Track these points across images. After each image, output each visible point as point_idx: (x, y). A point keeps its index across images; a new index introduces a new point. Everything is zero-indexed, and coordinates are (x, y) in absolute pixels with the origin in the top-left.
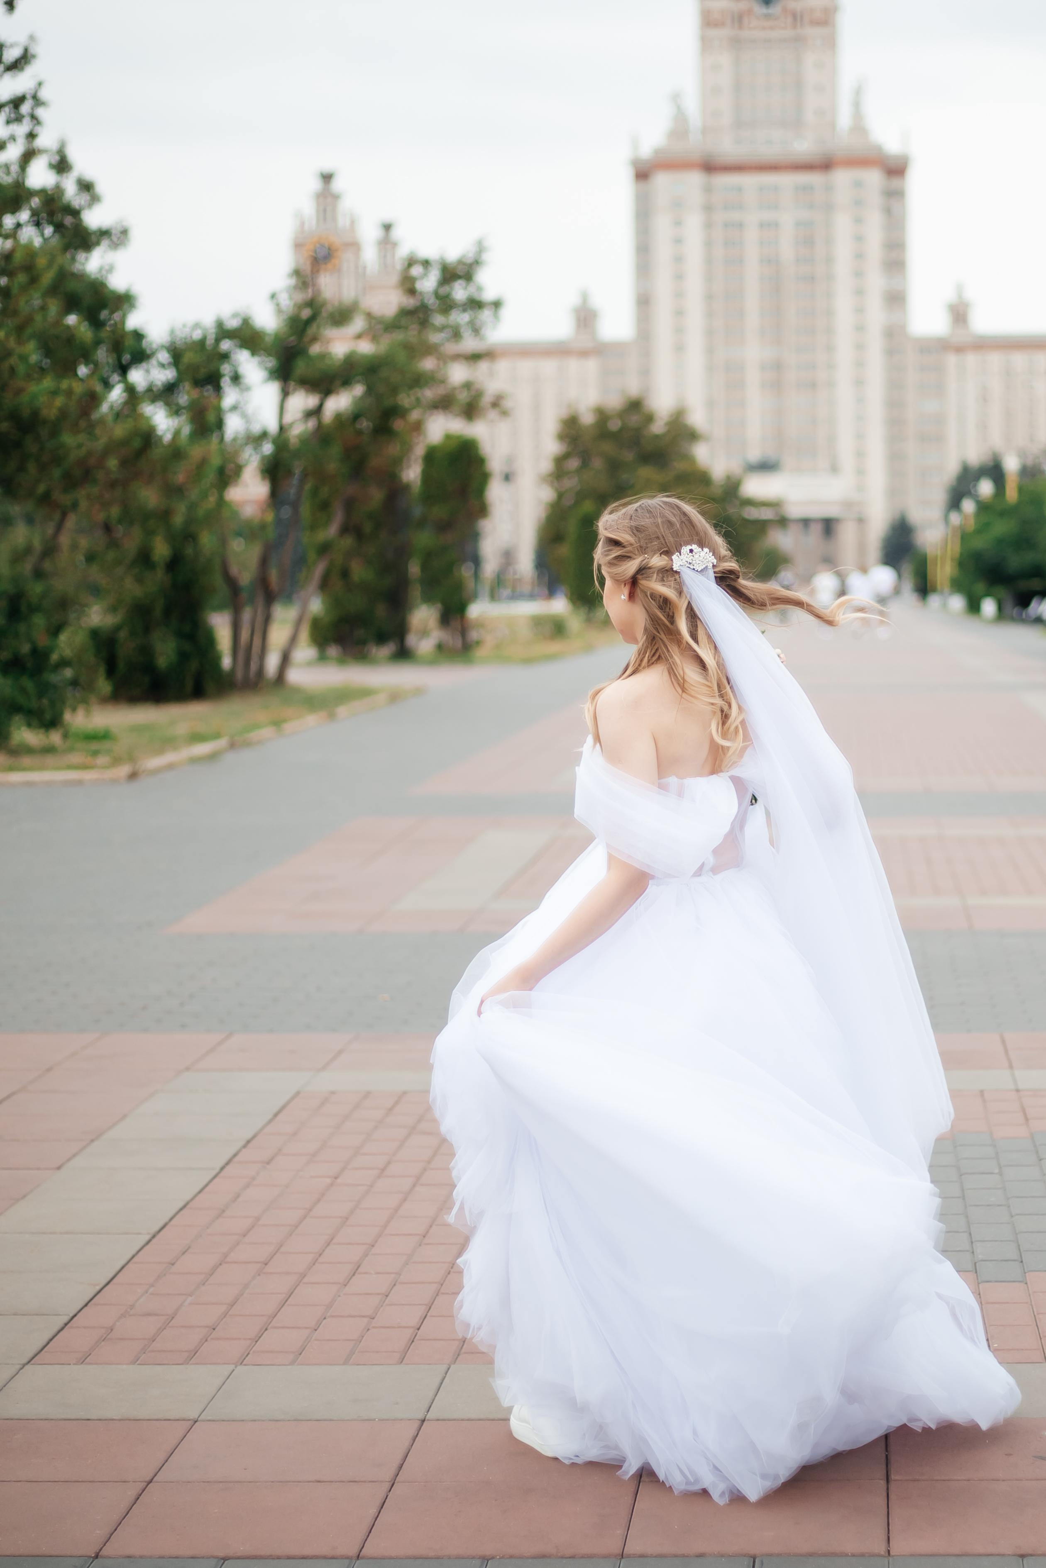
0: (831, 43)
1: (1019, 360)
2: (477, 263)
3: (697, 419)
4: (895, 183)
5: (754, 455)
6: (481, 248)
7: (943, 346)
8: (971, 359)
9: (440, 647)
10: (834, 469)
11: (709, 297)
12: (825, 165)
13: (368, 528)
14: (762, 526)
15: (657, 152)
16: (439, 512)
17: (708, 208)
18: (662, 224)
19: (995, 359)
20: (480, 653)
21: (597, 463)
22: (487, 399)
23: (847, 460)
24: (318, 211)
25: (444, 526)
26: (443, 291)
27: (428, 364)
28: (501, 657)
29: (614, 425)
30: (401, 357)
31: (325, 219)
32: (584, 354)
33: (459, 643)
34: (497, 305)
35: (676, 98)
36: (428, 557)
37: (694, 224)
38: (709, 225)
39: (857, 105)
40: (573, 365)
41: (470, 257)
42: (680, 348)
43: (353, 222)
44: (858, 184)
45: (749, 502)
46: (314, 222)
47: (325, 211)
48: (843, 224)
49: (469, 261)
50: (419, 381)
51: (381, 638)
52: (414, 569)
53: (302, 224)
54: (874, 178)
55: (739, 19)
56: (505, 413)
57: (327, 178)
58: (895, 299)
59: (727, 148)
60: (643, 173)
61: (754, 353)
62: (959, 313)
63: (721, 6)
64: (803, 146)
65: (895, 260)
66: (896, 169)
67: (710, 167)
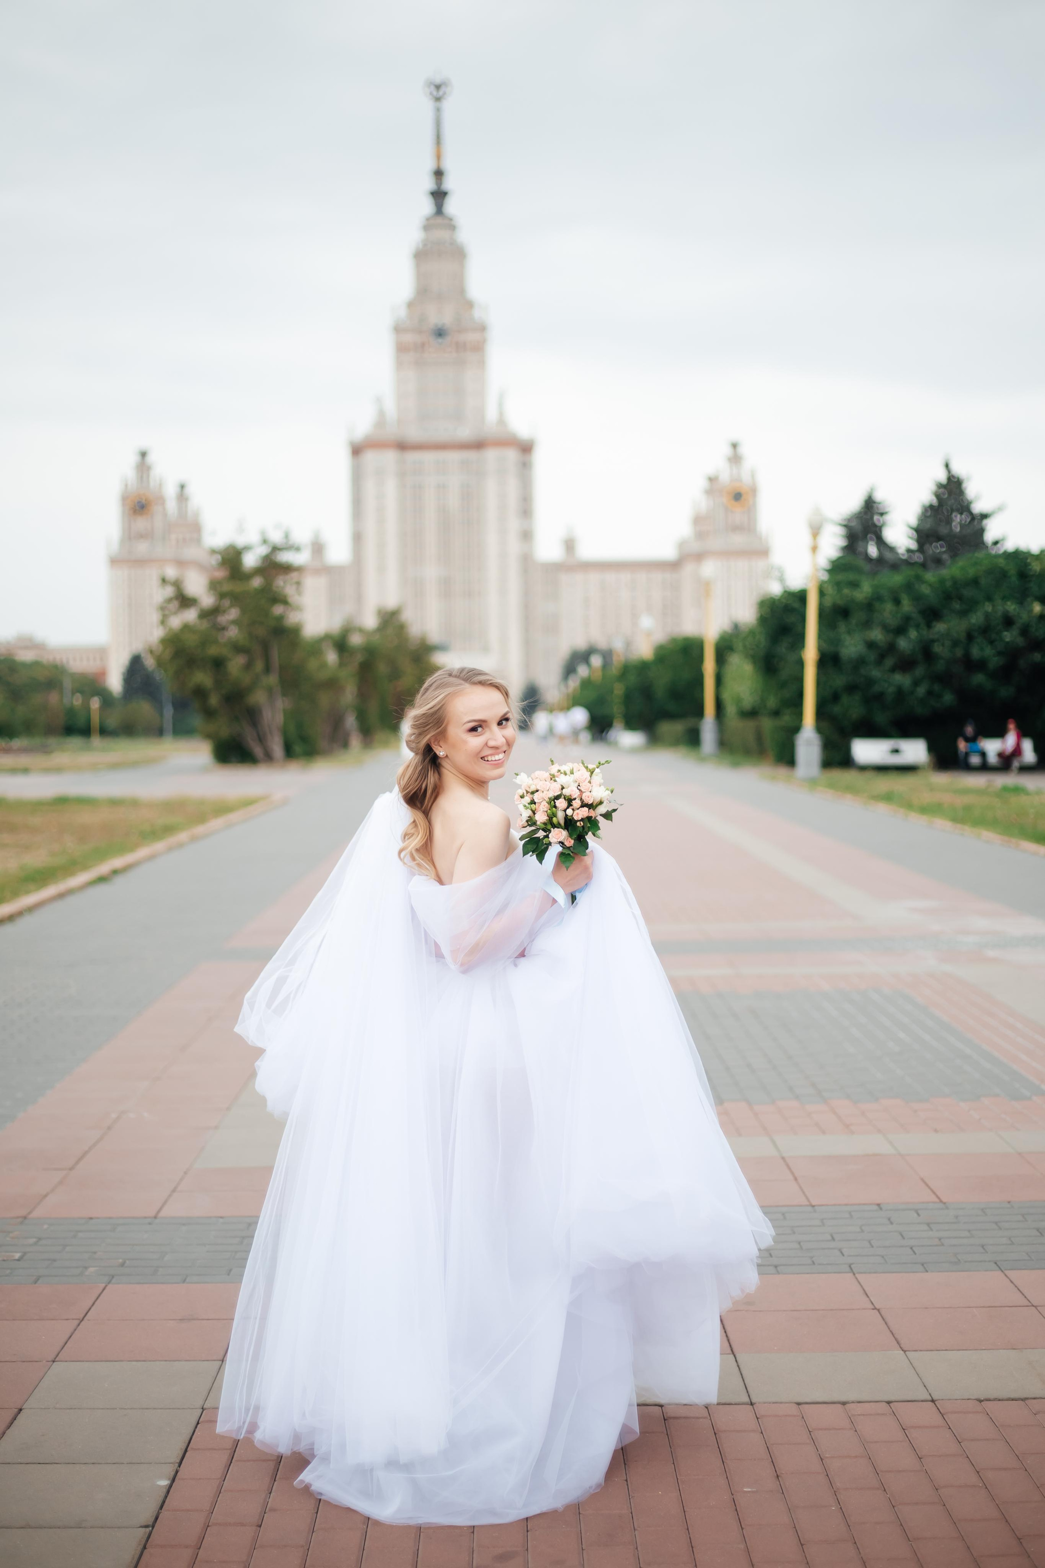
0: (482, 364)
1: (610, 576)
4: (526, 457)
5: (433, 640)
7: (555, 569)
8: (579, 577)
10: (487, 649)
12: (478, 445)
15: (366, 436)
17: (401, 475)
18: (370, 487)
19: (594, 578)
23: (495, 645)
24: (137, 477)
31: (142, 482)
37: (391, 486)
39: (501, 405)
40: (310, 580)
43: (160, 485)
44: (501, 460)
46: (134, 485)
47: (142, 476)
48: (491, 487)
53: (126, 485)
54: (512, 455)
55: (422, 347)
57: (143, 454)
58: (527, 536)
59: (413, 433)
60: (357, 450)
61: (431, 572)
62: (570, 545)
63: (409, 338)
64: (465, 433)
65: (526, 510)
66: (526, 448)
67: (402, 446)
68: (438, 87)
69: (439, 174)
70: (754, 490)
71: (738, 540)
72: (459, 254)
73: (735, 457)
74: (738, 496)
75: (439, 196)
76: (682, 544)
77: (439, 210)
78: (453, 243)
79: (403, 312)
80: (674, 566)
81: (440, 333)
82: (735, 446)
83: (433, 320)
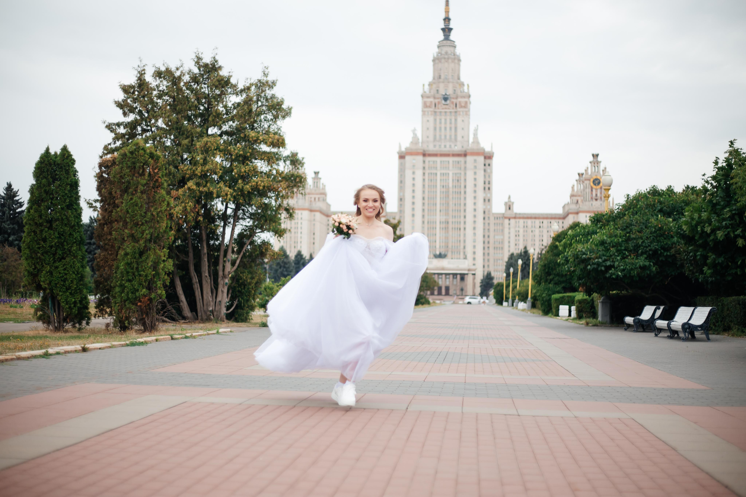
0: (467, 113)
1: (529, 221)
4: (488, 161)
5: (437, 252)
7: (504, 217)
8: (513, 222)
10: (465, 258)
11: (424, 198)
12: (465, 155)
15: (407, 149)
17: (424, 168)
18: (408, 174)
19: (521, 222)
23: (470, 255)
37: (419, 173)
38: (424, 173)
39: (475, 135)
42: (413, 216)
44: (475, 161)
48: (470, 175)
54: (481, 159)
55: (437, 105)
58: (487, 201)
59: (431, 148)
60: (402, 157)
61: (438, 218)
62: (509, 206)
63: (429, 101)
64: (457, 148)
65: (488, 187)
66: (488, 157)
67: (425, 154)
69: (447, 20)
72: (457, 59)
73: (595, 162)
74: (598, 182)
75: (447, 31)
76: (565, 207)
77: (447, 37)
78: (454, 54)
79: (427, 88)
80: (562, 217)
81: (446, 98)
82: (595, 156)
83: (442, 92)
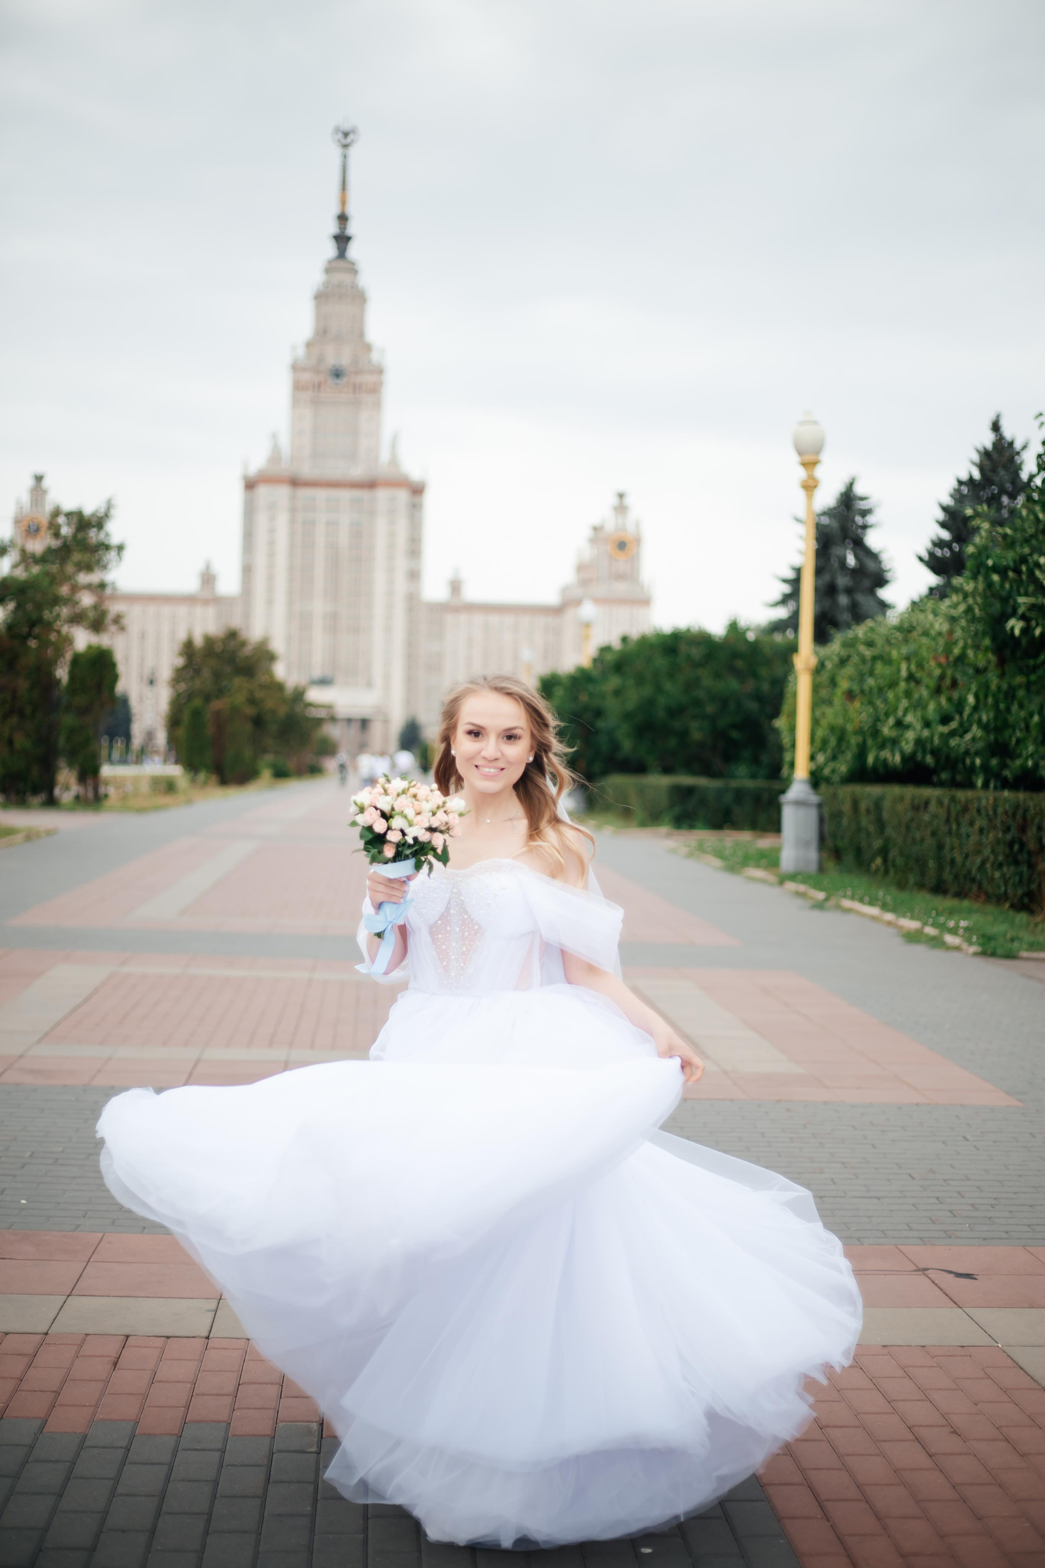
2: (107, 515)
3: (278, 645)
4: (416, 499)
5: (317, 673)
6: (109, 506)
7: (444, 608)
8: (463, 618)
9: (77, 798)
10: (369, 685)
11: (291, 569)
12: (371, 485)
13: (28, 710)
14: (319, 722)
15: (260, 471)
16: (81, 700)
17: (293, 510)
18: (262, 520)
19: (478, 619)
20: (107, 803)
21: (206, 674)
22: (110, 616)
23: (378, 680)
24: (32, 501)
25: (84, 711)
26: (80, 536)
27: (64, 590)
28: (127, 805)
29: (218, 648)
30: (45, 583)
31: (36, 505)
32: (206, 602)
33: (90, 794)
34: (120, 548)
35: (274, 436)
36: (72, 731)
37: (282, 521)
38: (292, 521)
40: (199, 610)
41: (101, 513)
42: (270, 602)
44: (392, 500)
45: (310, 705)
46: (29, 505)
47: (37, 500)
48: (381, 525)
49: (100, 515)
50: (57, 600)
51: (35, 791)
52: (62, 742)
53: (21, 508)
54: (403, 496)
55: (318, 386)
56: (122, 629)
57: (39, 479)
58: (414, 575)
59: (307, 470)
60: (250, 485)
61: (319, 607)
62: (456, 586)
63: (306, 377)
64: (357, 472)
65: (414, 550)
66: (417, 490)
67: (295, 482)
68: (346, 135)
69: (343, 218)
70: (638, 541)
71: (621, 588)
72: (359, 298)
73: (621, 506)
74: (622, 545)
75: (342, 240)
76: (565, 590)
77: (342, 253)
78: (354, 286)
79: (301, 352)
80: (557, 611)
81: (337, 374)
82: (621, 496)
83: (331, 361)
